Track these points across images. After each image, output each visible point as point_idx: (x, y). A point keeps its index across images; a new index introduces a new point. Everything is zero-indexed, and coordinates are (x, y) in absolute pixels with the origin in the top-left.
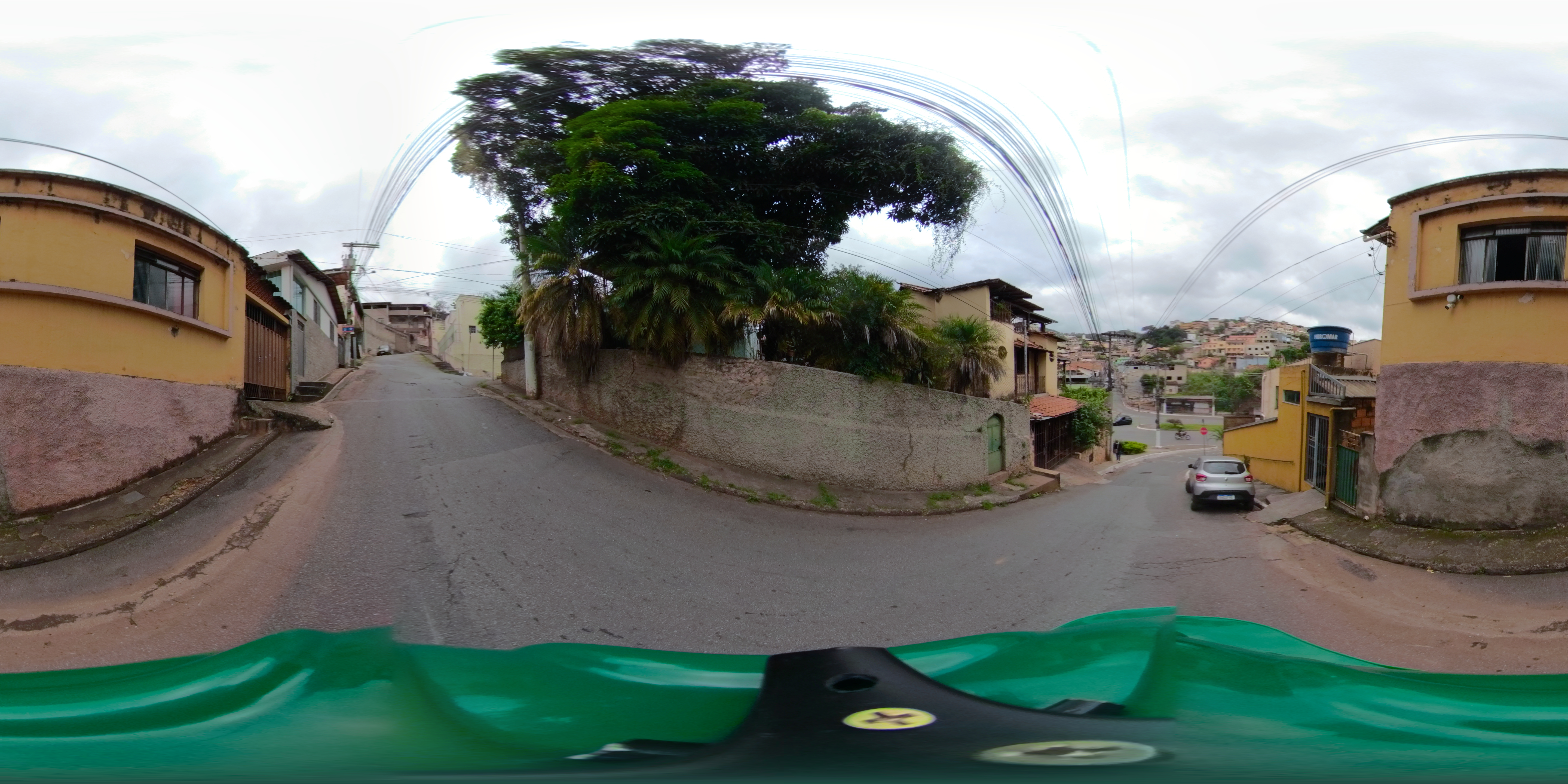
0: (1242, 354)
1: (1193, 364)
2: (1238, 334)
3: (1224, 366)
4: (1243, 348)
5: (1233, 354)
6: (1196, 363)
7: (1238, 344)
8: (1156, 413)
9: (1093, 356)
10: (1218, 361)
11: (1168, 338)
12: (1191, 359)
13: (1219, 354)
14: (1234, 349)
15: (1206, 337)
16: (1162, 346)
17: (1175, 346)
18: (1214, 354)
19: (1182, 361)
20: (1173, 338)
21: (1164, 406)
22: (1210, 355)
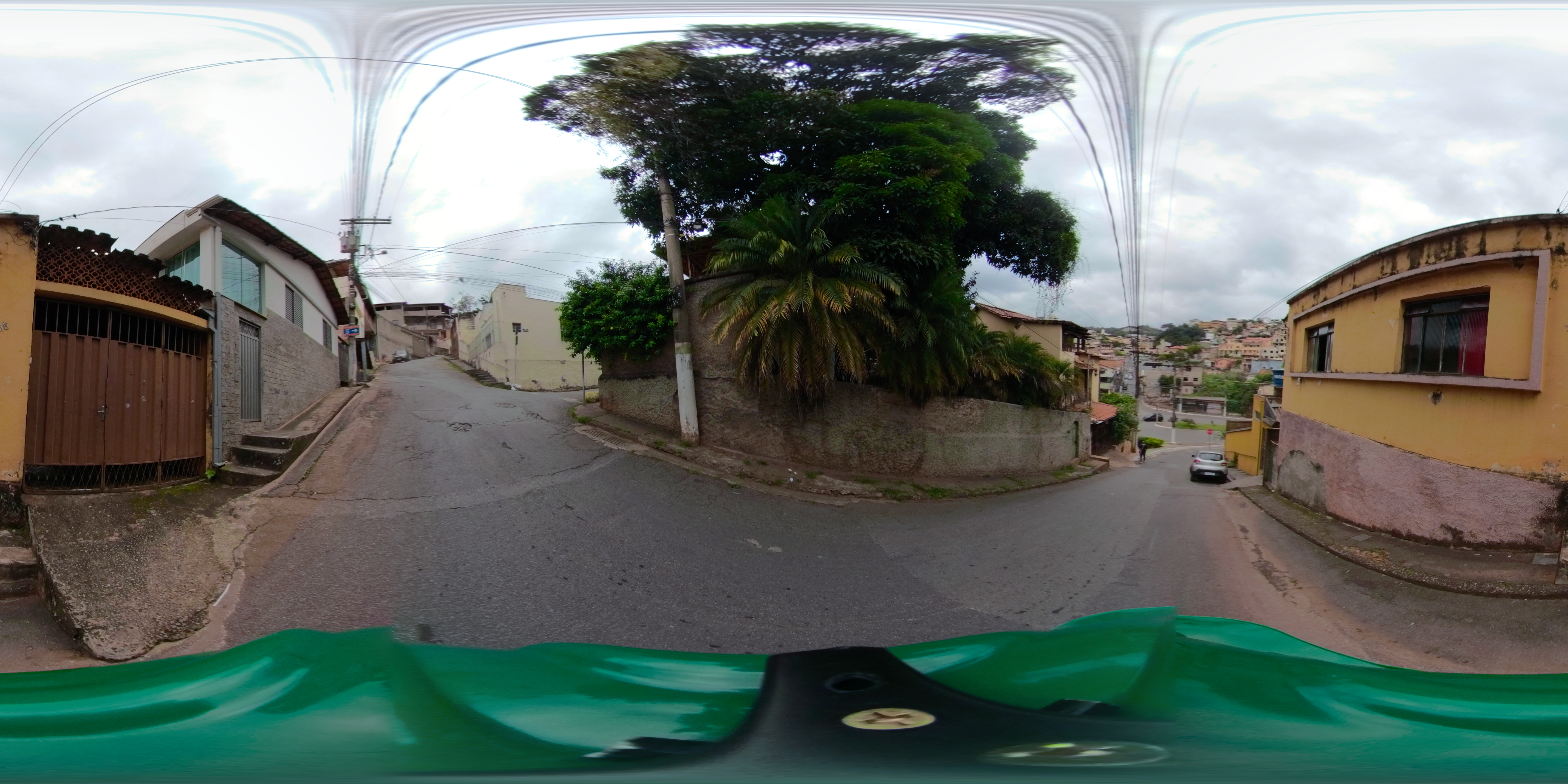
0: (1258, 356)
1: (1209, 365)
2: (1254, 337)
3: (1239, 368)
4: (1258, 352)
5: (1249, 356)
6: (1213, 364)
7: (1255, 346)
8: (1172, 412)
9: (1112, 351)
10: (1233, 362)
11: (1186, 337)
12: (1208, 359)
13: (1235, 355)
14: (1250, 351)
15: (1224, 337)
16: (1180, 345)
17: (1193, 345)
18: (1231, 355)
19: (1199, 361)
20: (1192, 336)
21: (1180, 406)
22: (1227, 356)
